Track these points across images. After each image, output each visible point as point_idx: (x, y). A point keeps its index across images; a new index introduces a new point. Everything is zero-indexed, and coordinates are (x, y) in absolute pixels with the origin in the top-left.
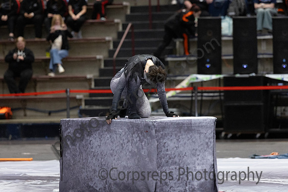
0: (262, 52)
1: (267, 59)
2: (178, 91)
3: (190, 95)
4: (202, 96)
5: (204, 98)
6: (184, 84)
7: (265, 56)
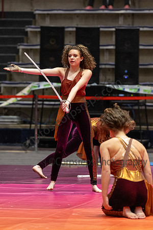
0: (105, 63)
1: (109, 69)
2: (19, 99)
3: (31, 102)
4: (43, 104)
5: (45, 106)
6: (26, 92)
7: (107, 67)
